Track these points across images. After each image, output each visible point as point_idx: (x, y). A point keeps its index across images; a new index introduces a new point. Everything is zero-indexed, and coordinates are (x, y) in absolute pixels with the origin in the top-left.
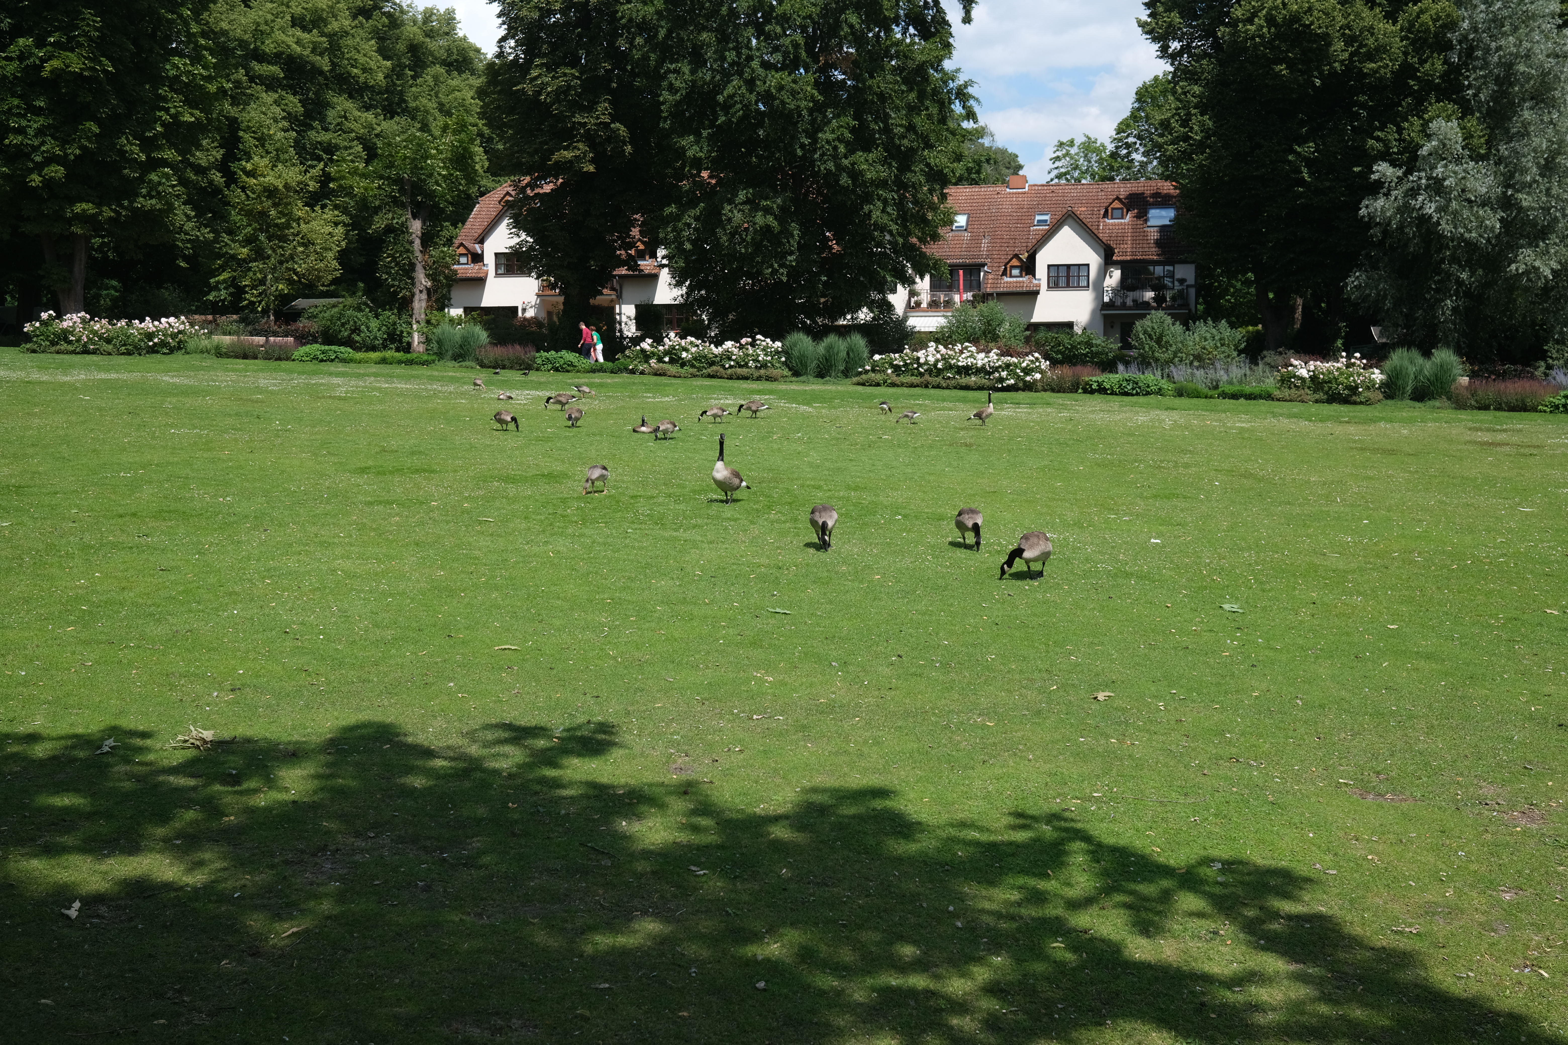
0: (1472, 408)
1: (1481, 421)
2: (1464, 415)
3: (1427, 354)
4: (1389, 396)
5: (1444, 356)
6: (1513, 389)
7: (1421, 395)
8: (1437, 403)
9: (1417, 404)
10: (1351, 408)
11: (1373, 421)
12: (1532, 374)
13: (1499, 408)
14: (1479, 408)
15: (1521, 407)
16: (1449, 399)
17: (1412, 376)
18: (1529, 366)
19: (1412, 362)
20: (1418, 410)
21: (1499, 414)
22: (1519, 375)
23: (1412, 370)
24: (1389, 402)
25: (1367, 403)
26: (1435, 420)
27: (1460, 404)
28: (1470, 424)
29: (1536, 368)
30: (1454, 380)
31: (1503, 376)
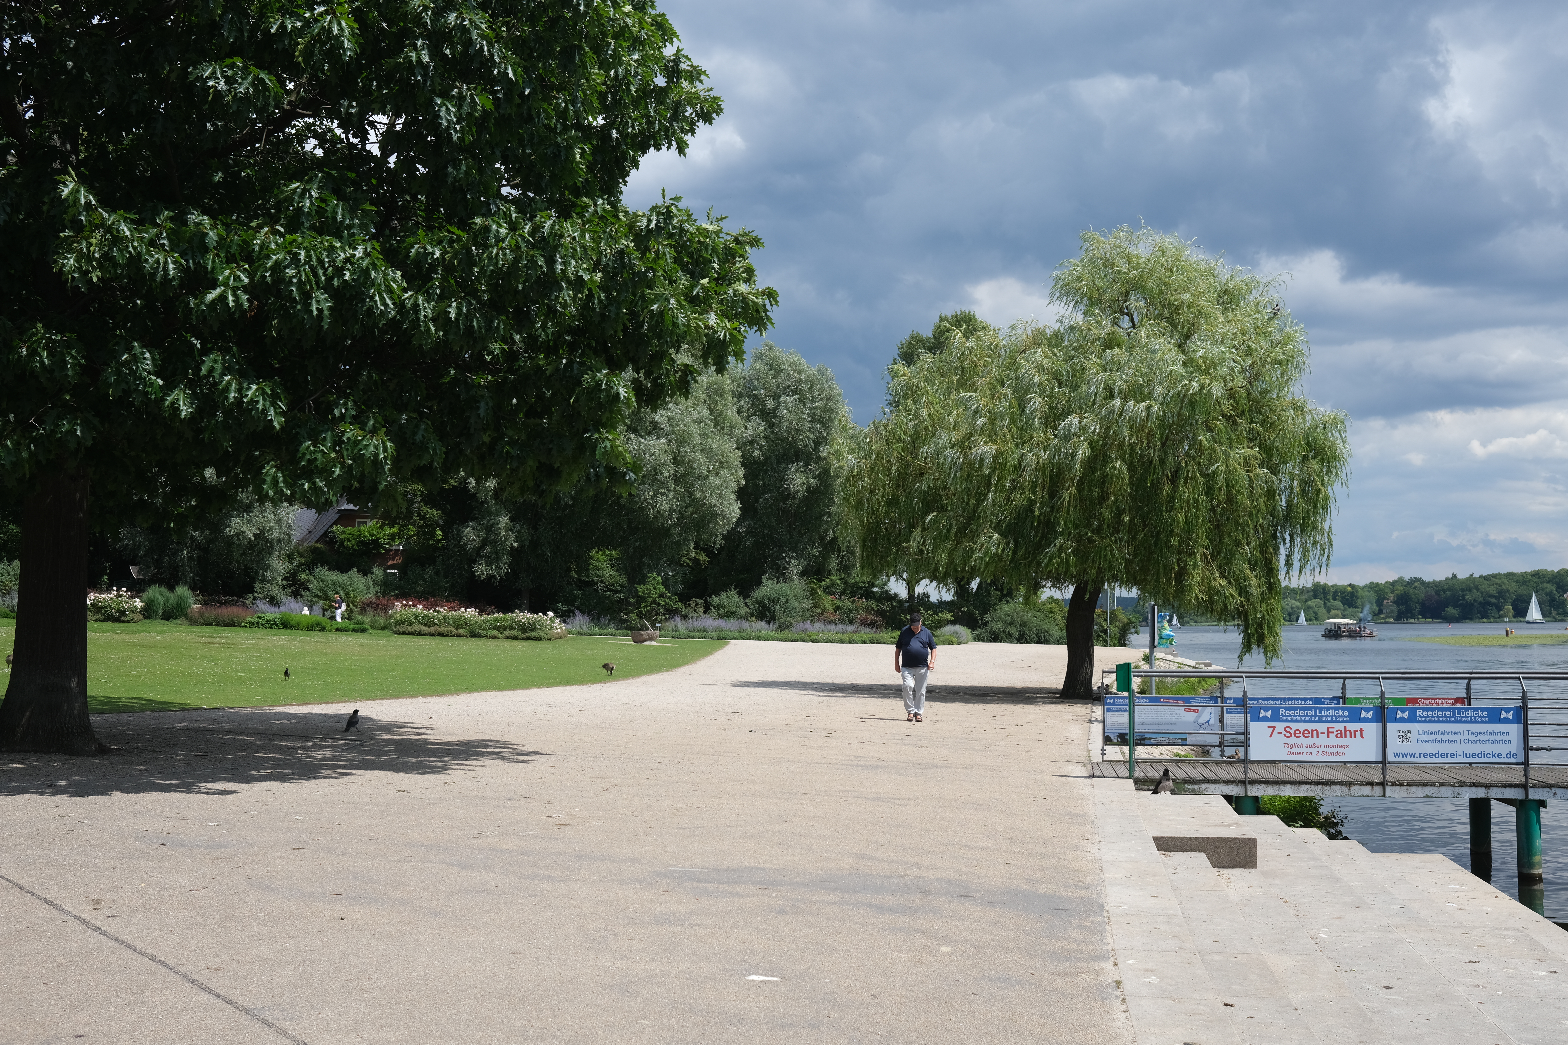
0: (201, 624)
1: (206, 632)
2: (196, 629)
3: (171, 588)
4: (146, 617)
5: (183, 590)
6: (227, 612)
7: (169, 616)
8: (179, 622)
9: (166, 622)
10: (122, 625)
11: (138, 632)
12: (244, 603)
13: (218, 625)
14: (206, 625)
15: (232, 624)
16: (187, 619)
17: (162, 603)
18: (242, 597)
19: (161, 594)
20: (167, 626)
21: (217, 628)
22: (234, 604)
23: (161, 600)
24: (147, 621)
25: (132, 621)
26: (177, 632)
27: (194, 622)
28: (199, 634)
29: (246, 599)
30: (190, 607)
31: (222, 604)
